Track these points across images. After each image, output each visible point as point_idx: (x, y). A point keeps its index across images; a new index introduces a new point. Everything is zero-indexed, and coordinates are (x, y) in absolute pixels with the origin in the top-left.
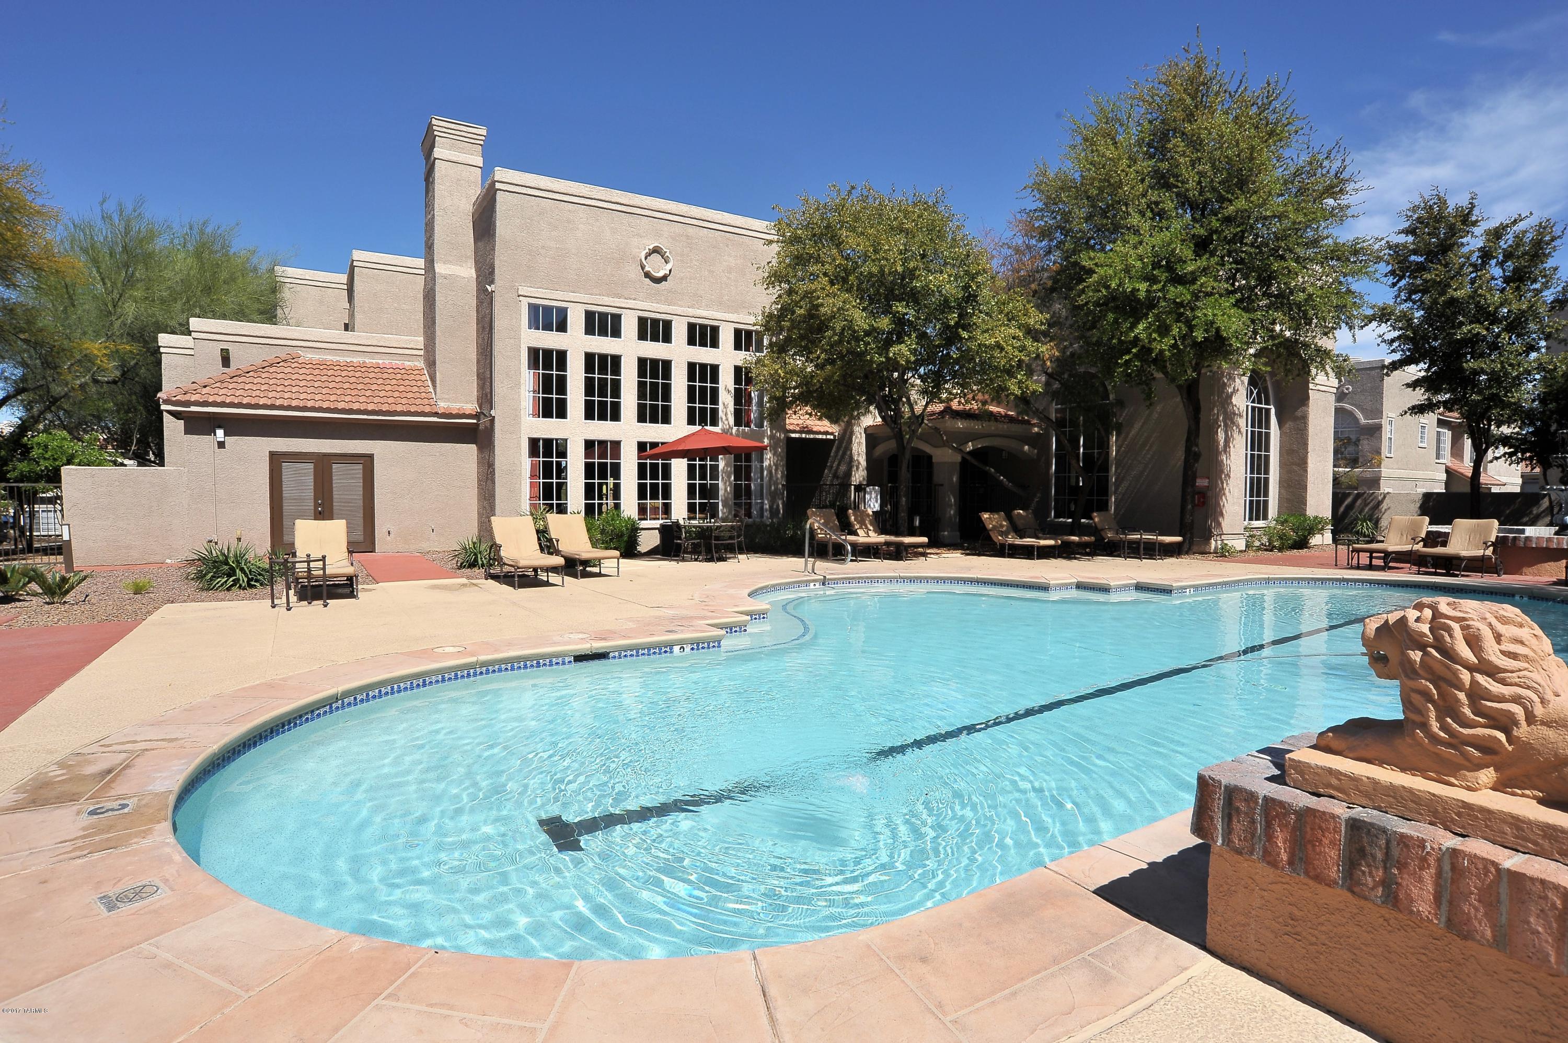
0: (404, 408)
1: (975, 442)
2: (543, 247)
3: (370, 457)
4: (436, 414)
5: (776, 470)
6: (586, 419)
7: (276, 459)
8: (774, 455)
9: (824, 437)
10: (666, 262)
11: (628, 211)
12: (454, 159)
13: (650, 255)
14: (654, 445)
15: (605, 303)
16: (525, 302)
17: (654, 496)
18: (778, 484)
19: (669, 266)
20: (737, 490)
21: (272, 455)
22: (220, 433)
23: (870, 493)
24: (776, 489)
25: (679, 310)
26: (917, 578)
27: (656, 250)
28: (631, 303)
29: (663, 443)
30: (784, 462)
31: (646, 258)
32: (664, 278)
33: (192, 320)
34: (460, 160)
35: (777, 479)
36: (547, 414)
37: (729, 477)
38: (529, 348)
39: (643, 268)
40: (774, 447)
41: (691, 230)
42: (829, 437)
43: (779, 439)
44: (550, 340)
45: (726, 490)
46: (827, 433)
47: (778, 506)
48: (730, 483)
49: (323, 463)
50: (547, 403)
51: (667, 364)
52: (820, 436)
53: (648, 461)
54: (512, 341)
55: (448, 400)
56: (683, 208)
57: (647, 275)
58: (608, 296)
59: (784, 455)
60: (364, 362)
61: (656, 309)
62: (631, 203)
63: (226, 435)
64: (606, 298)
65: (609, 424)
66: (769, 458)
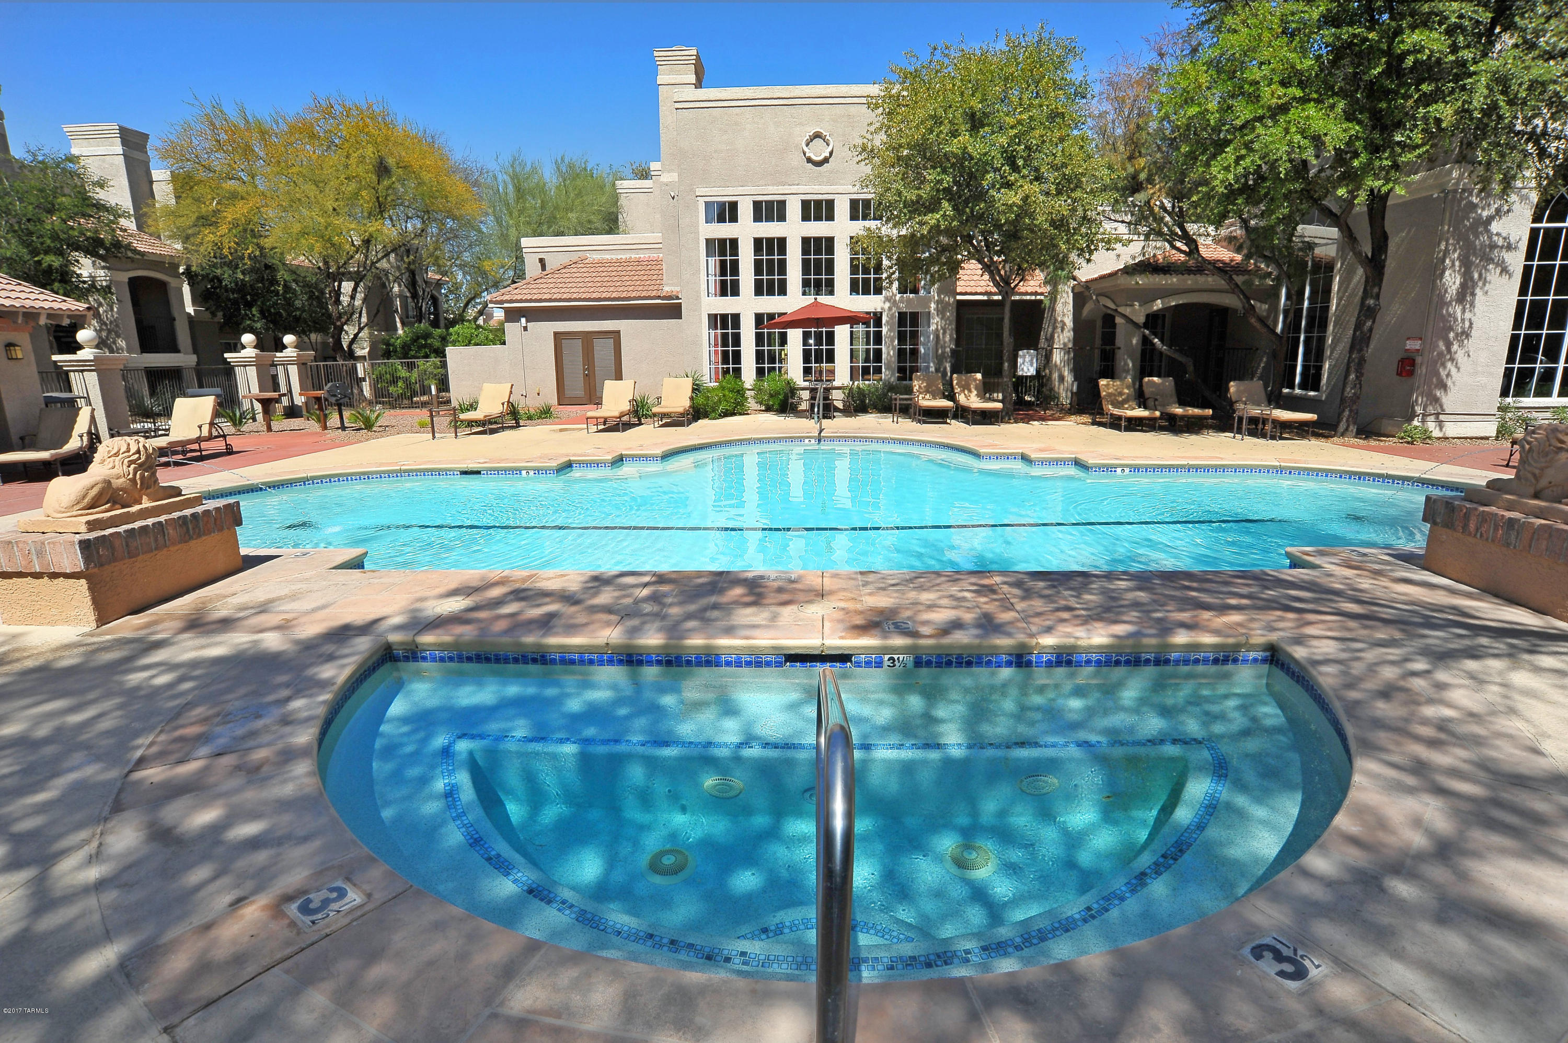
0: (638, 294)
1: (1166, 300)
2: (715, 151)
3: (618, 332)
4: (659, 297)
5: (944, 333)
6: (756, 295)
7: (559, 337)
8: (942, 319)
9: (1033, 298)
10: (828, 145)
11: (789, 104)
12: (673, 82)
13: (812, 141)
14: (771, 316)
15: (770, 192)
16: (701, 201)
17: (819, 360)
18: (945, 347)
19: (830, 149)
20: (901, 353)
21: (556, 334)
22: (523, 320)
23: (1024, 356)
24: (943, 353)
25: (840, 189)
26: (905, 440)
27: (817, 135)
28: (794, 189)
29: (780, 315)
30: (954, 326)
31: (807, 145)
32: (826, 160)
33: (523, 240)
34: (677, 81)
35: (945, 342)
36: (723, 293)
37: (892, 341)
38: (707, 240)
39: (805, 154)
40: (941, 312)
41: (852, 108)
42: (1038, 297)
43: (948, 303)
44: (725, 231)
45: (888, 353)
46: (1036, 294)
47: (945, 368)
48: (893, 348)
49: (588, 338)
50: (723, 284)
51: (830, 241)
52: (1028, 297)
53: (766, 330)
54: (692, 235)
55: (672, 285)
56: (843, 89)
57: (809, 160)
58: (773, 185)
59: (953, 318)
60: (631, 258)
61: (817, 190)
62: (792, 95)
63: (527, 321)
64: (770, 188)
65: (776, 298)
66: (935, 323)
